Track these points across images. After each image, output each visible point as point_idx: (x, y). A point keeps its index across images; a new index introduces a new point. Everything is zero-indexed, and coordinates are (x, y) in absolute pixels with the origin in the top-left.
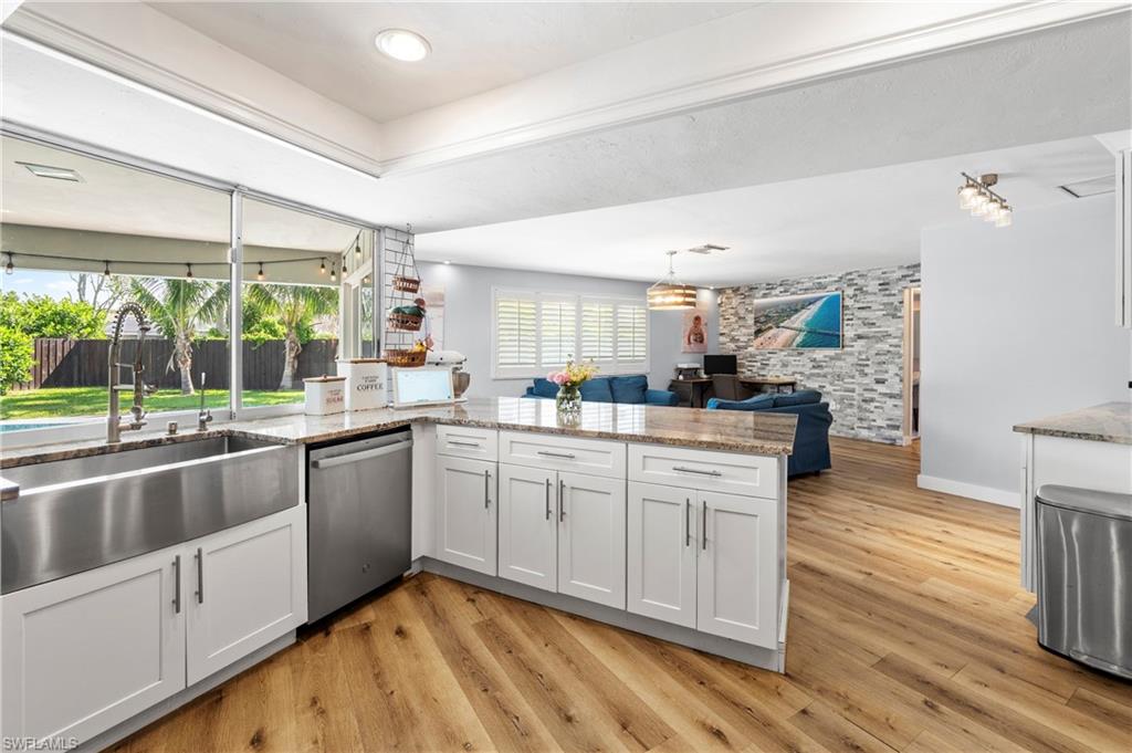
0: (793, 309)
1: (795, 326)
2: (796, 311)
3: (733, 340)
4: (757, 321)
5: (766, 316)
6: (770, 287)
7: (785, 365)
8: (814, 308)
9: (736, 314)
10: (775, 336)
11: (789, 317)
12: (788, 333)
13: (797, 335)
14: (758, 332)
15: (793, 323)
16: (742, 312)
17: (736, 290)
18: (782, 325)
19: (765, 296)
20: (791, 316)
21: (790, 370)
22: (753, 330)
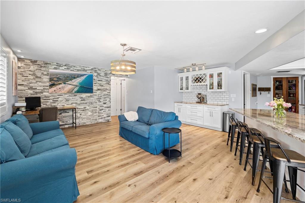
0: (74, 77)
1: (74, 84)
2: (75, 78)
3: (31, 88)
4: (51, 80)
5: (58, 78)
6: (59, 65)
7: (67, 100)
8: (83, 78)
9: (34, 74)
10: (63, 88)
11: (71, 80)
12: (71, 87)
13: (75, 88)
14: (52, 86)
15: (73, 83)
16: (39, 74)
17: (34, 62)
18: (67, 83)
19: (55, 68)
20: (72, 80)
21: (70, 102)
22: (48, 84)
